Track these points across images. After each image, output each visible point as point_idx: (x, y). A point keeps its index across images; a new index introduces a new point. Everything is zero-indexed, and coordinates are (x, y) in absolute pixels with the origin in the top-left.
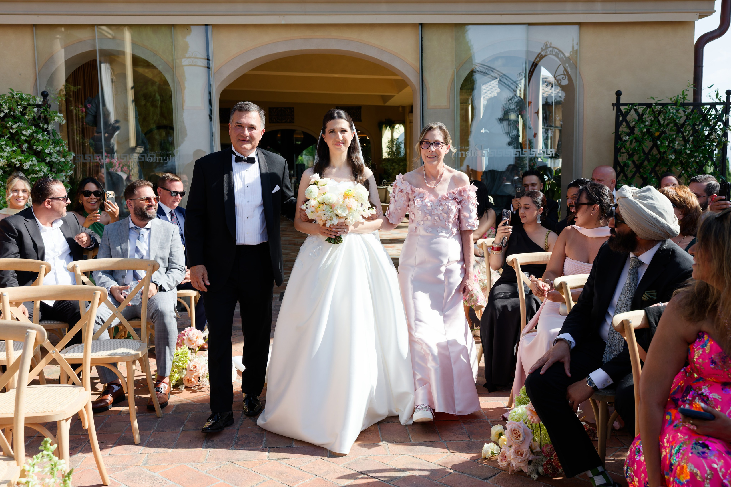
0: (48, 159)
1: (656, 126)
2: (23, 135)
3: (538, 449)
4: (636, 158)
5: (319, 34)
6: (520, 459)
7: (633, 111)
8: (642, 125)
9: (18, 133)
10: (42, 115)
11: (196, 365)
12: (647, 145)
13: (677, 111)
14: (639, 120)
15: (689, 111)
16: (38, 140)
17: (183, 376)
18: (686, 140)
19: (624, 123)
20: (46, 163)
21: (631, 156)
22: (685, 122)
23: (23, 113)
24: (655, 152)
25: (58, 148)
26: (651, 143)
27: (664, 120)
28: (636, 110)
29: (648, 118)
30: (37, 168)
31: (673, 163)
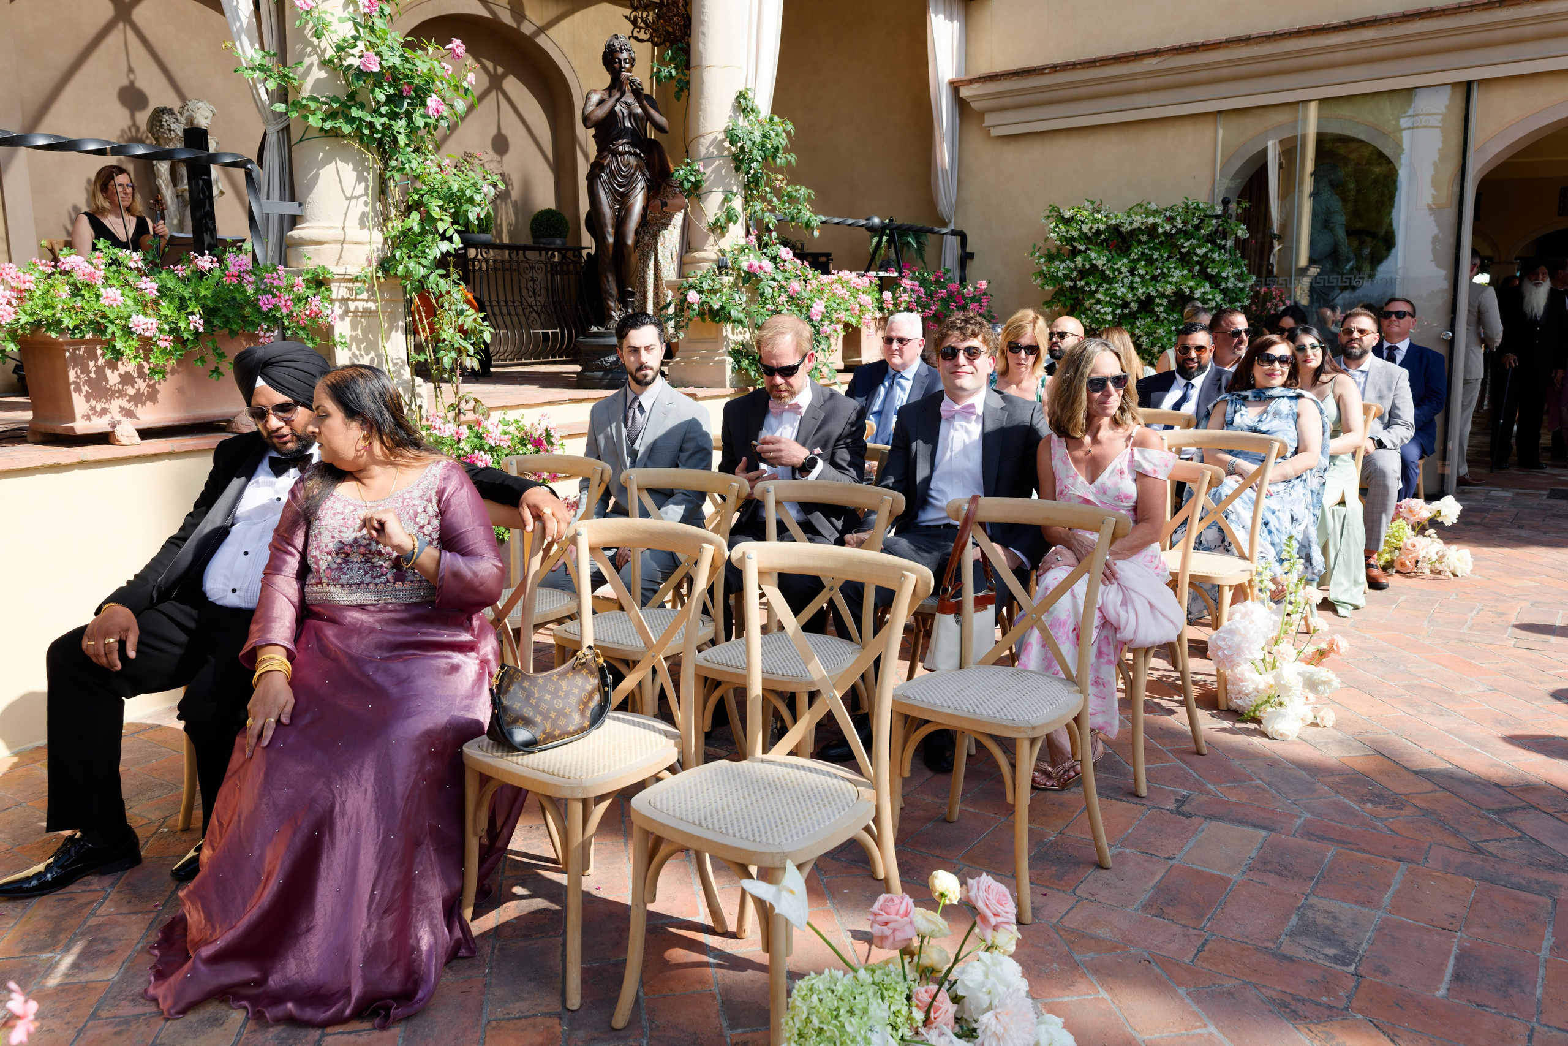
0: (1223, 285)
2: (1196, 254)
9: (1192, 252)
10: (1221, 228)
11: (1415, 544)
16: (1213, 261)
17: (1395, 557)
20: (1221, 290)
23: (1197, 228)
25: (1236, 271)
30: (1210, 297)
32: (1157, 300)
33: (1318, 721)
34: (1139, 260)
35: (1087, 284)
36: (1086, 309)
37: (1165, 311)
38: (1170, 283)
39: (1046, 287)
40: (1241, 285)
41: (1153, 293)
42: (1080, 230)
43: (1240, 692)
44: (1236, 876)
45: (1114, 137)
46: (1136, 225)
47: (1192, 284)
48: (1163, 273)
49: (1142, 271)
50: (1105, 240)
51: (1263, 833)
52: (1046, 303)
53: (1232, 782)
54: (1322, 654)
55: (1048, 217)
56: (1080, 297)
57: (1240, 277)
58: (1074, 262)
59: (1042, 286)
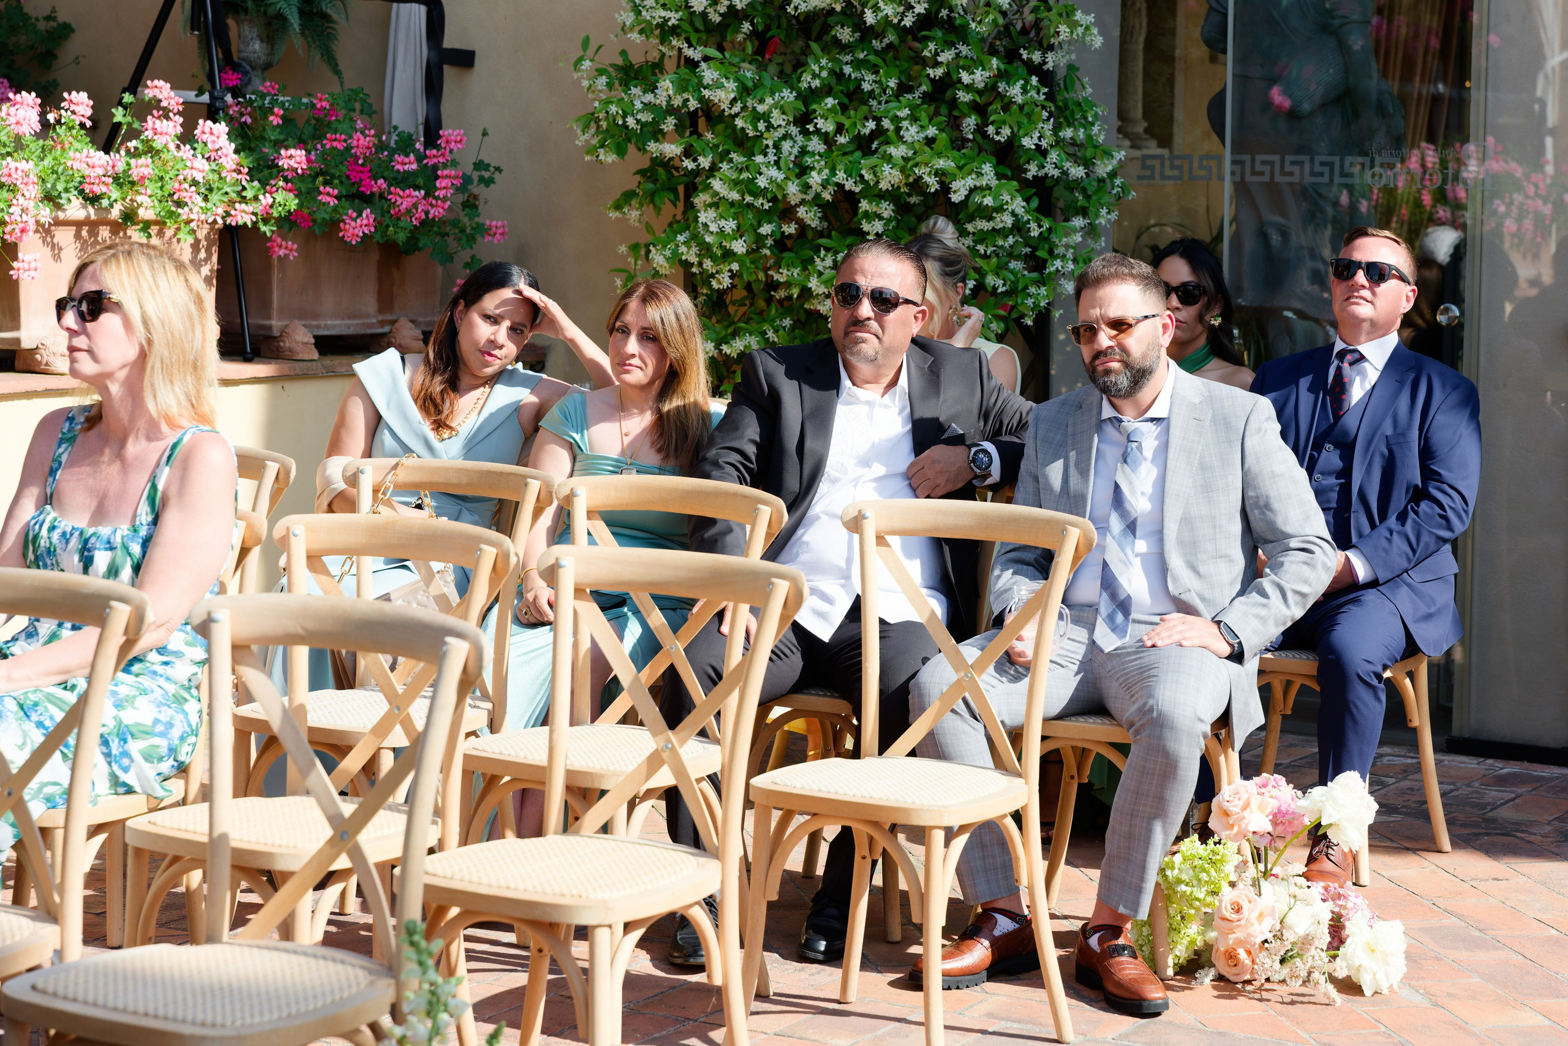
2: (964, 86)
11: (1242, 903)
16: (1007, 105)
17: (1214, 938)
25: (1068, 133)
30: (988, 201)
32: (864, 205)
34: (823, 92)
38: (889, 159)
41: (849, 185)
49: (827, 126)
50: (752, 36)
59: (593, 151)
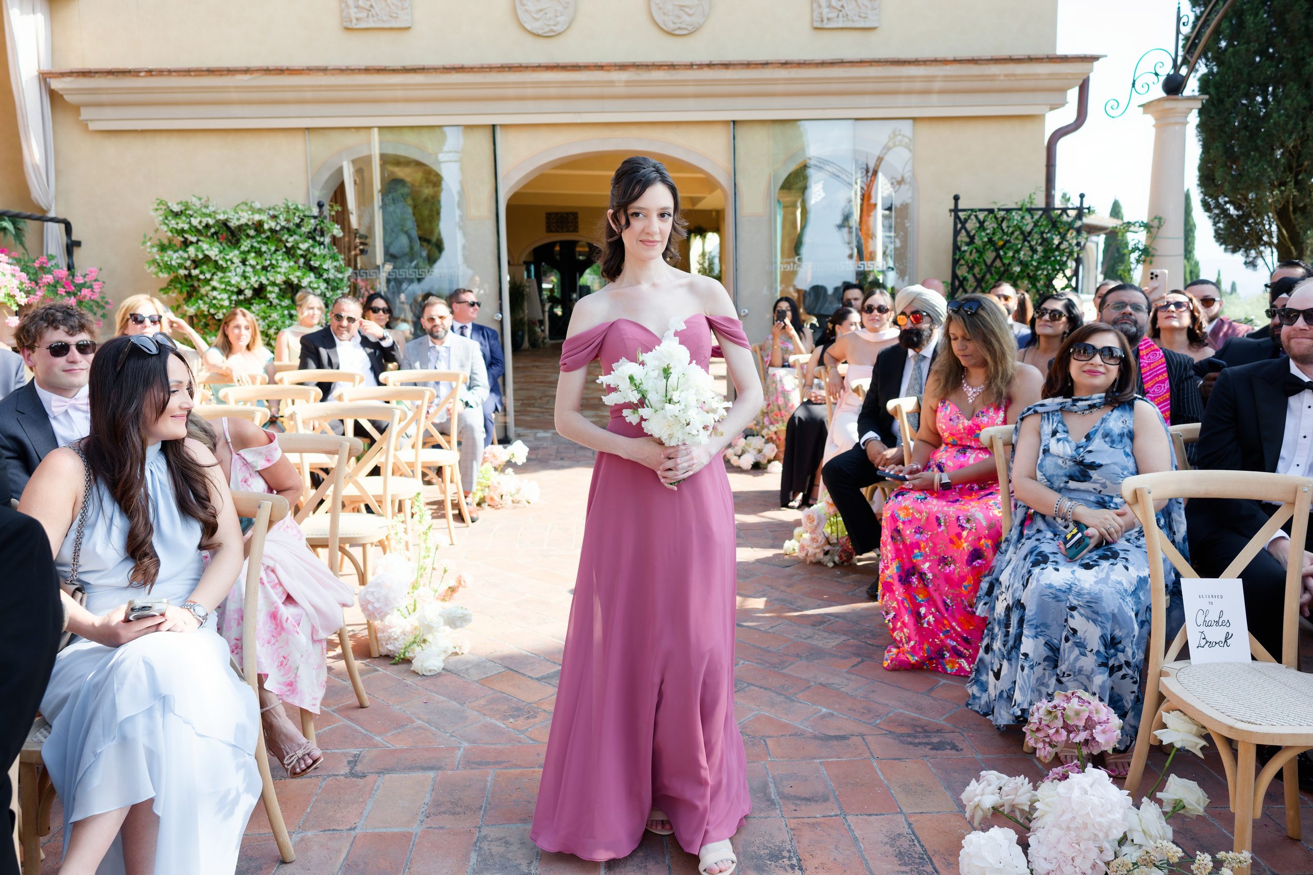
0: (325, 276)
1: (999, 234)
2: (299, 248)
3: (835, 541)
4: (976, 270)
5: (619, 133)
6: (815, 545)
7: (973, 217)
8: (983, 234)
9: (296, 247)
10: (318, 227)
11: (500, 482)
12: (990, 256)
13: (1023, 218)
14: (979, 228)
15: (1036, 217)
16: (315, 255)
17: (486, 494)
18: (1033, 250)
19: (963, 231)
20: (324, 280)
21: (971, 269)
22: (1032, 230)
23: (298, 226)
24: (998, 263)
25: (335, 264)
26: (994, 254)
27: (1008, 227)
28: (976, 216)
29: (990, 225)
30: (315, 286)
31: (1018, 276)
32: (269, 288)
33: (457, 650)
34: (249, 252)
35: (202, 272)
36: (203, 296)
37: (277, 298)
38: (279, 273)
39: (161, 275)
40: (340, 276)
41: (265, 282)
42: (190, 223)
43: (389, 638)
44: (416, 829)
45: (214, 140)
46: (243, 221)
47: (299, 274)
48: (271, 264)
49: (253, 262)
50: (216, 233)
51: (431, 774)
52: (162, 290)
53: (396, 729)
54: (452, 590)
55: (157, 210)
56: (196, 284)
57: (338, 270)
58: (187, 252)
59: (156, 274)
